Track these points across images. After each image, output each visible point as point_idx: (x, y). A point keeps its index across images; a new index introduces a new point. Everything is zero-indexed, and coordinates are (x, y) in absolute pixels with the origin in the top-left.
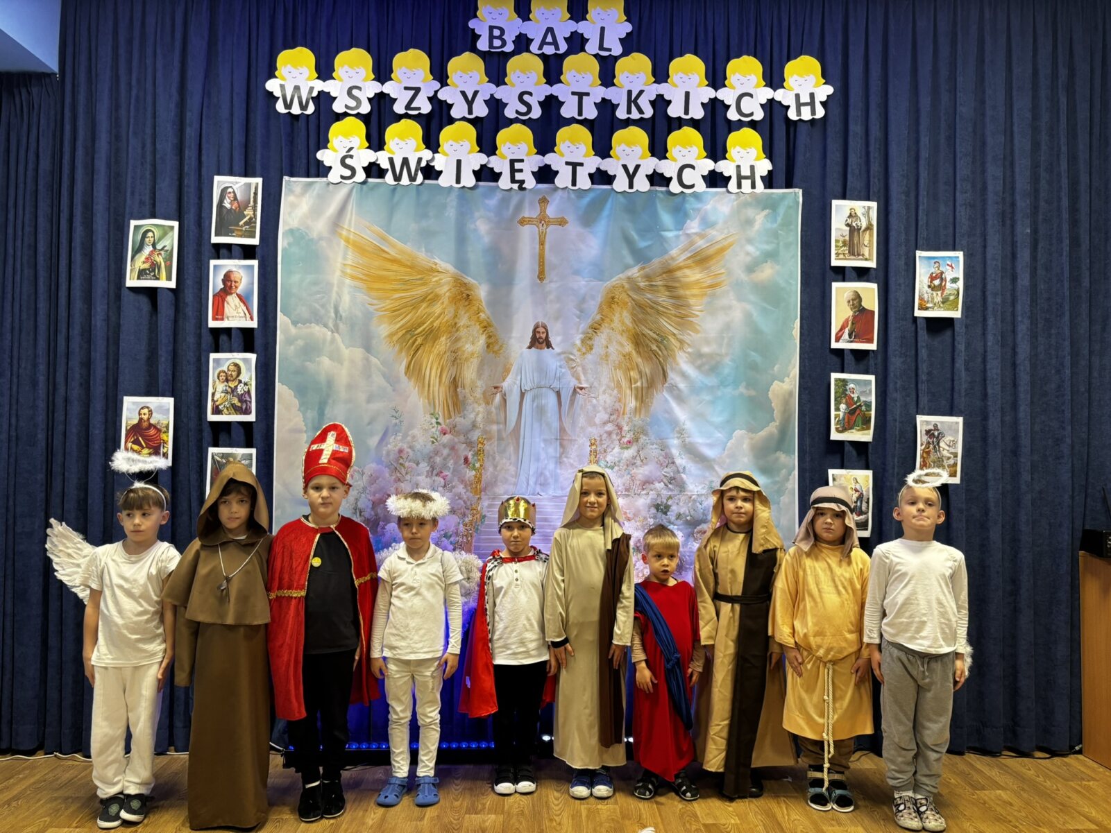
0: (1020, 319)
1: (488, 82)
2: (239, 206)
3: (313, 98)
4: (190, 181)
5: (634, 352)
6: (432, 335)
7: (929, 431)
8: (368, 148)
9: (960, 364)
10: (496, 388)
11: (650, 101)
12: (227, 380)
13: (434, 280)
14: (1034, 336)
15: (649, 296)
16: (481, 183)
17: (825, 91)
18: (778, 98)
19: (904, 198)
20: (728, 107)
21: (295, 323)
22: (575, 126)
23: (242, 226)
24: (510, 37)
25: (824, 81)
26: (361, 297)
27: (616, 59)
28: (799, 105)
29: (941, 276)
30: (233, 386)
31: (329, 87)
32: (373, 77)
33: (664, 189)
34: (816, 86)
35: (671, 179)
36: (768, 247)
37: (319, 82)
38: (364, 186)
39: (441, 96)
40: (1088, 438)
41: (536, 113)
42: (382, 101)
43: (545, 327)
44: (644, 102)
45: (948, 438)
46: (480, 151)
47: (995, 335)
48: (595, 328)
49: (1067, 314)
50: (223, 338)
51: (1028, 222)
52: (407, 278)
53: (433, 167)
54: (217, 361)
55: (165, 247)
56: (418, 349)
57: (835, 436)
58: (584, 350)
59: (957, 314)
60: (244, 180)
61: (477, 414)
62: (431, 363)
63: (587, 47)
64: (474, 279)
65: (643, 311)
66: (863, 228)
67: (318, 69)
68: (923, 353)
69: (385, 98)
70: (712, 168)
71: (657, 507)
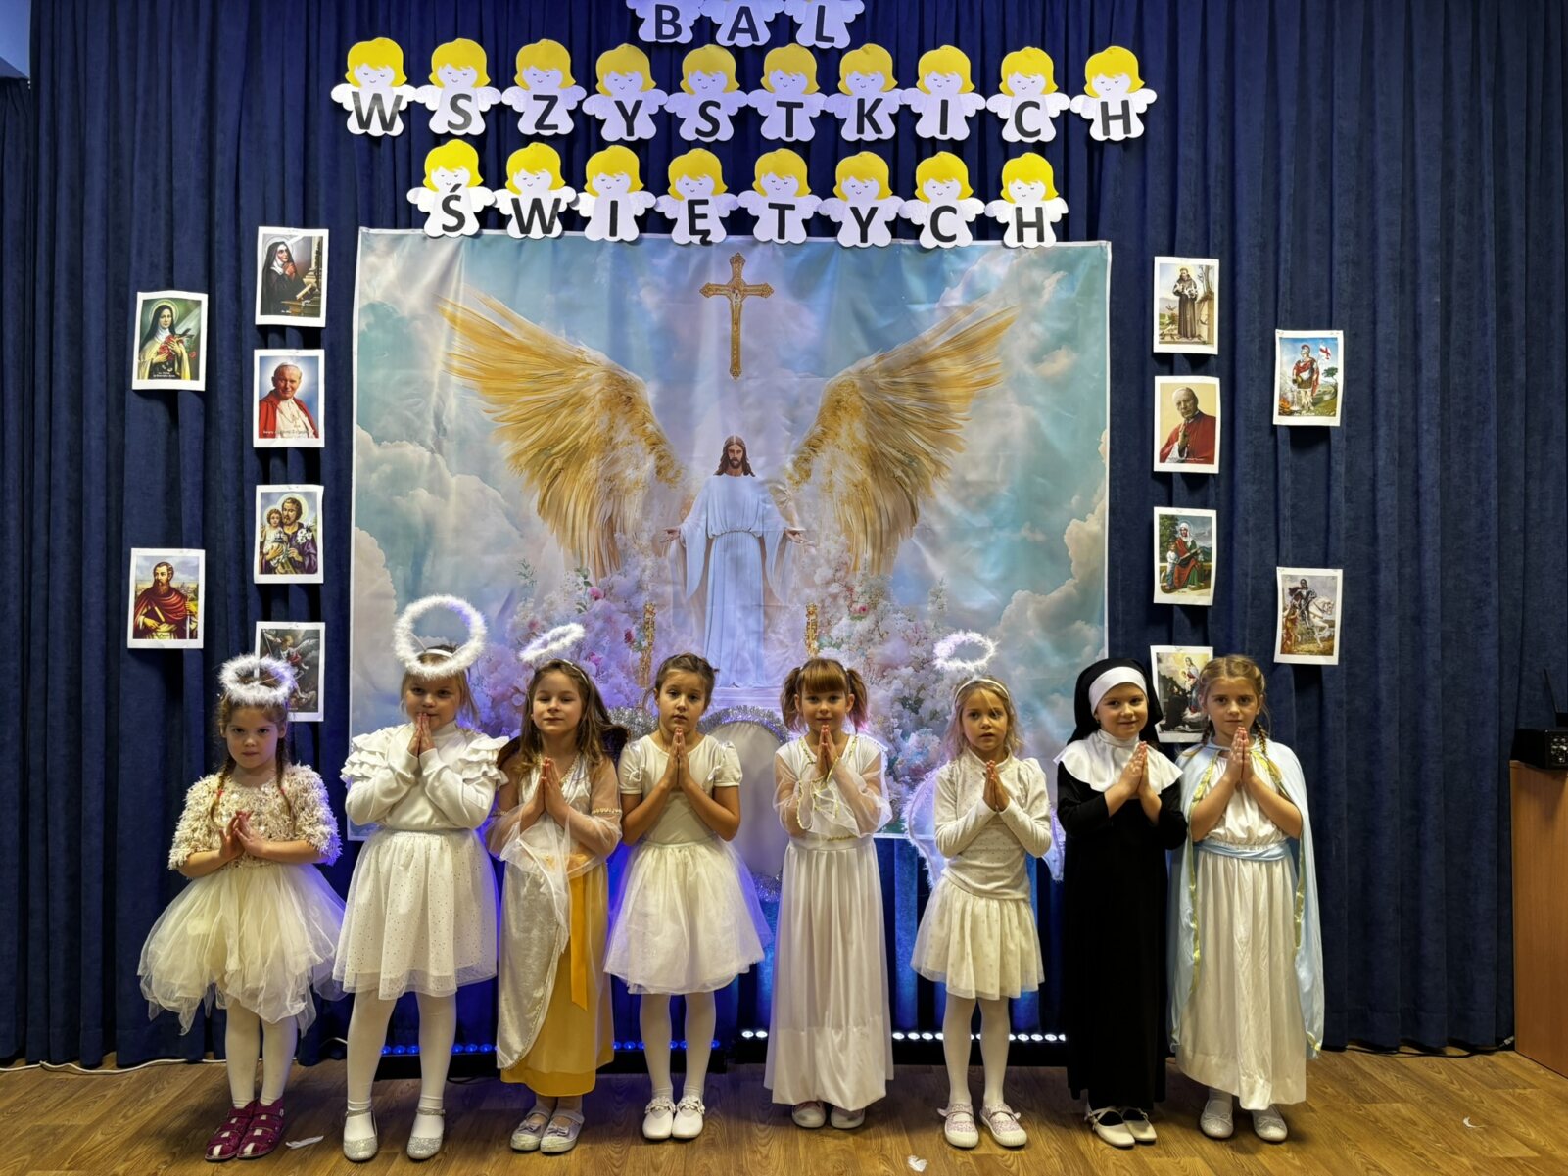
0: (1425, 427)
1: (656, 88)
2: (295, 272)
3: (400, 112)
4: (223, 234)
5: (869, 479)
6: (576, 456)
7: (1295, 589)
8: (482, 185)
9: (1338, 493)
10: (670, 532)
11: (890, 115)
12: (282, 524)
13: (580, 375)
14: (1445, 452)
15: (891, 398)
16: (647, 235)
17: (1144, 98)
18: (1076, 109)
19: (1258, 253)
20: (1005, 121)
21: (378, 440)
22: (783, 152)
23: (300, 300)
24: (686, 22)
25: (1143, 83)
26: (477, 402)
27: (841, 52)
28: (1107, 118)
29: (1311, 366)
30: (290, 532)
31: (424, 95)
32: (488, 80)
33: (911, 242)
34: (1131, 91)
35: (921, 227)
36: (1062, 326)
37: (410, 89)
38: (477, 241)
39: (587, 109)
40: (1523, 598)
41: (726, 133)
42: (501, 118)
43: (741, 444)
44: (882, 117)
45: (1321, 600)
46: (644, 189)
47: (1388, 450)
48: (814, 446)
49: (1493, 419)
50: (275, 463)
51: (1437, 286)
52: (540, 373)
53: (577, 211)
54: (266, 496)
55: (188, 330)
56: (557, 476)
57: (1160, 597)
58: (797, 477)
59: (1334, 421)
60: (301, 233)
61: (644, 571)
62: (576, 496)
63: (799, 36)
64: (638, 374)
65: (883, 418)
66: (1199, 298)
67: (407, 69)
68: (1286, 477)
69: (506, 112)
70: (981, 212)
71: (904, 701)
